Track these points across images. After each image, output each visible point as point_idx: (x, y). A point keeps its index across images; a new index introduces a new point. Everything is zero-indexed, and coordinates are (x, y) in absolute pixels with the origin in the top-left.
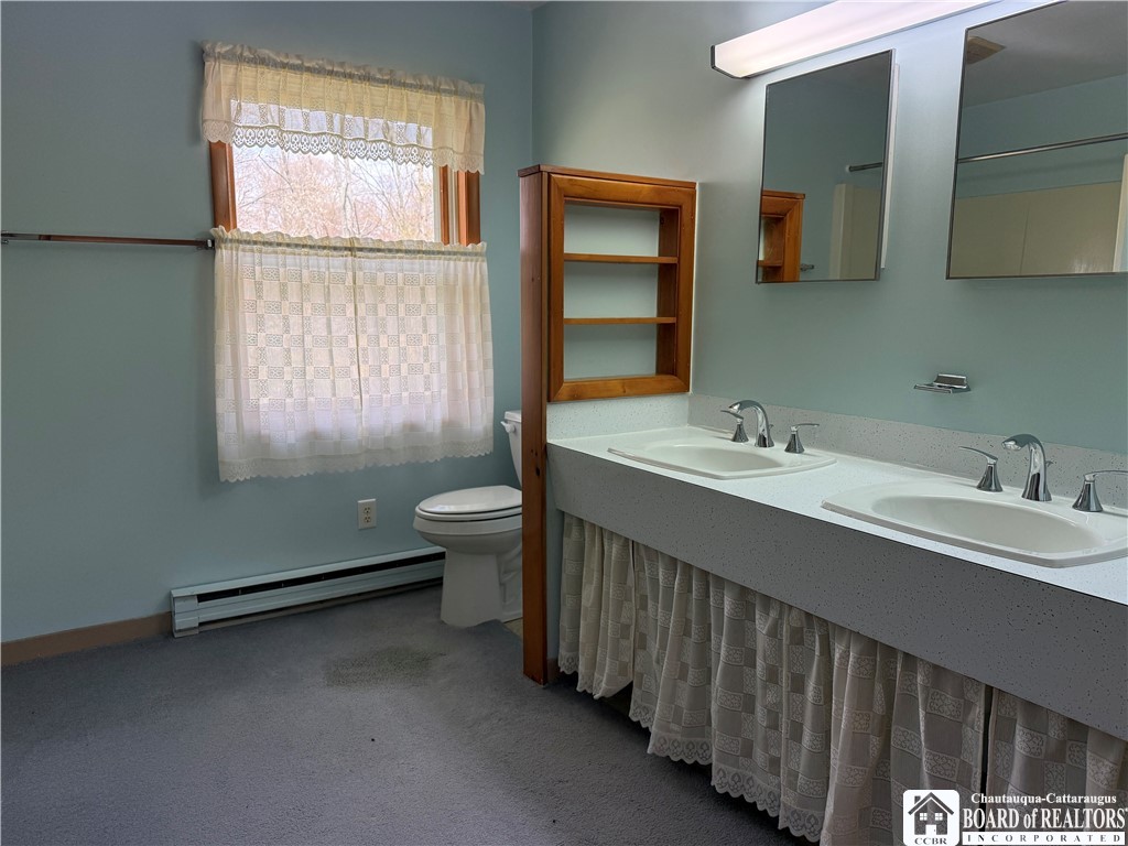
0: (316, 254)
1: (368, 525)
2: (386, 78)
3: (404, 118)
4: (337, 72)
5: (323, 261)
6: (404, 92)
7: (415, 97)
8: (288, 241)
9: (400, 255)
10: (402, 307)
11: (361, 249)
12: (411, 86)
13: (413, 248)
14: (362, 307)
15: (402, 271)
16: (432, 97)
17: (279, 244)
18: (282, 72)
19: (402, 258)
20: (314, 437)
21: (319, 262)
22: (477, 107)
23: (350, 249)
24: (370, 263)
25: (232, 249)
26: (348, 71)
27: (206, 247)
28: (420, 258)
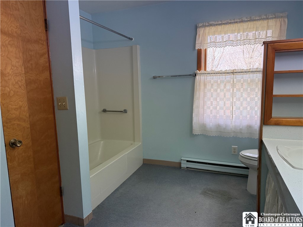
0: (222, 75)
1: (235, 154)
2: (248, 20)
3: (255, 30)
4: (232, 22)
5: (224, 77)
6: (255, 22)
7: (258, 23)
8: (214, 72)
9: (249, 73)
10: (249, 89)
11: (236, 73)
12: (257, 20)
13: (254, 70)
14: (235, 89)
15: (250, 78)
16: (266, 22)
17: (212, 73)
18: (216, 26)
19: (250, 74)
20: (218, 126)
21: (223, 77)
22: (284, 20)
23: (232, 73)
24: (239, 77)
25: (199, 76)
26: (236, 21)
27: (193, 76)
28: (256, 73)
